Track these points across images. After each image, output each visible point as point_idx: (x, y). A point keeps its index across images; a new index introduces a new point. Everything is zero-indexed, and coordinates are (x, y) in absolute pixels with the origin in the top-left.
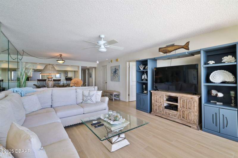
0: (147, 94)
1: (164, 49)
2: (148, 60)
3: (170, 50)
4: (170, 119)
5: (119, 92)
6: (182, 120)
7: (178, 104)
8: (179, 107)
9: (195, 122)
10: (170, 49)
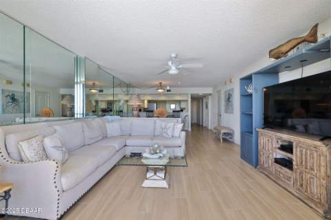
0: (252, 134)
1: (276, 51)
2: (253, 76)
3: (284, 52)
4: (280, 183)
5: (232, 130)
6: (299, 190)
7: (293, 157)
8: (294, 163)
9: (322, 200)
10: (284, 49)
